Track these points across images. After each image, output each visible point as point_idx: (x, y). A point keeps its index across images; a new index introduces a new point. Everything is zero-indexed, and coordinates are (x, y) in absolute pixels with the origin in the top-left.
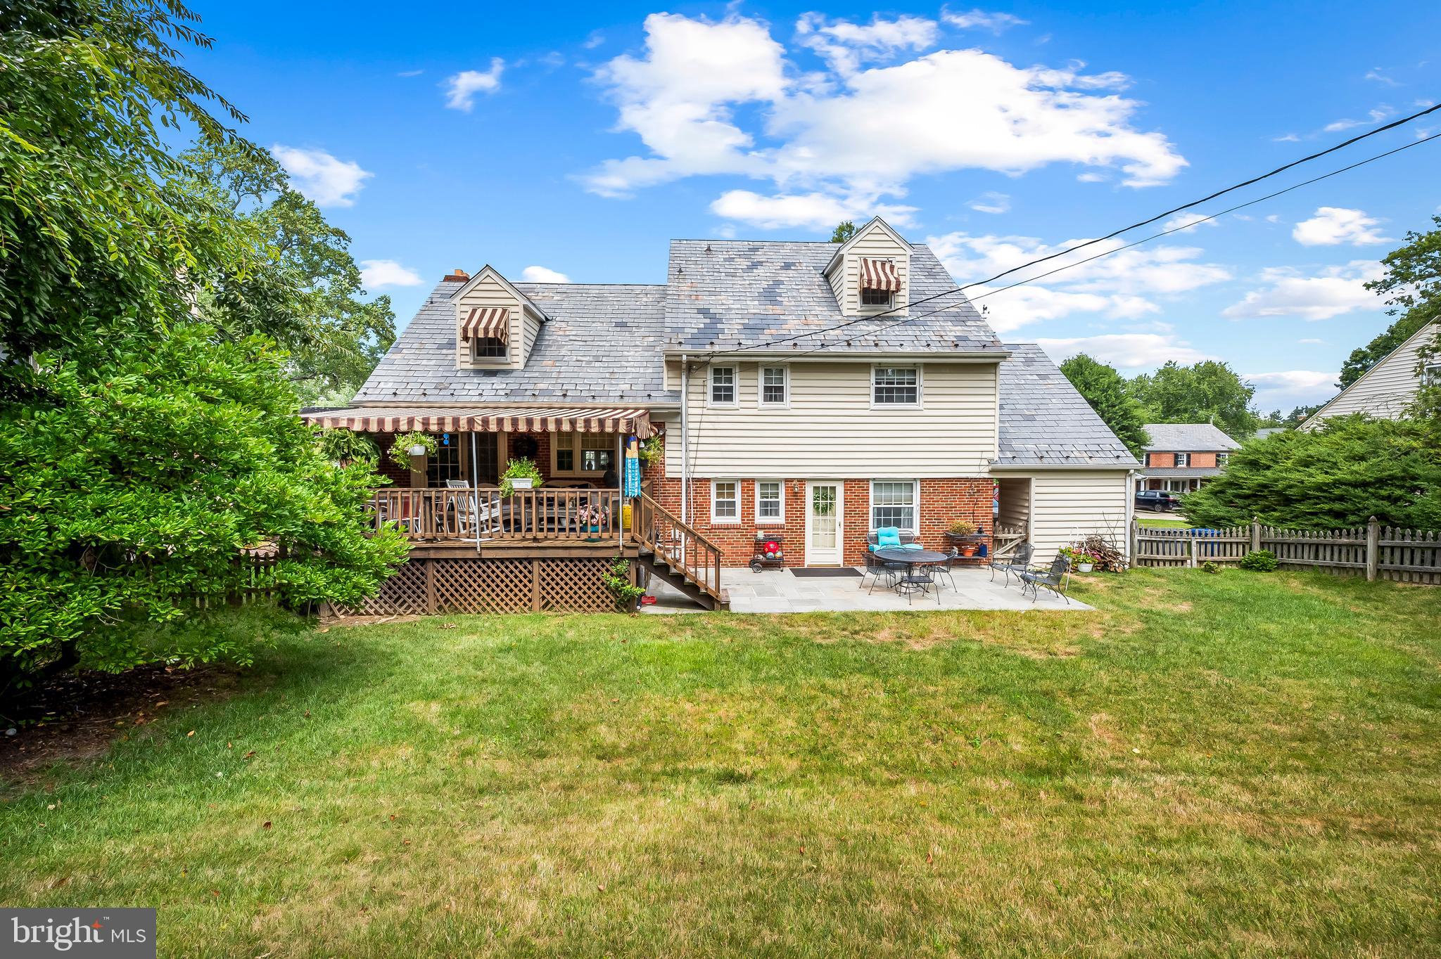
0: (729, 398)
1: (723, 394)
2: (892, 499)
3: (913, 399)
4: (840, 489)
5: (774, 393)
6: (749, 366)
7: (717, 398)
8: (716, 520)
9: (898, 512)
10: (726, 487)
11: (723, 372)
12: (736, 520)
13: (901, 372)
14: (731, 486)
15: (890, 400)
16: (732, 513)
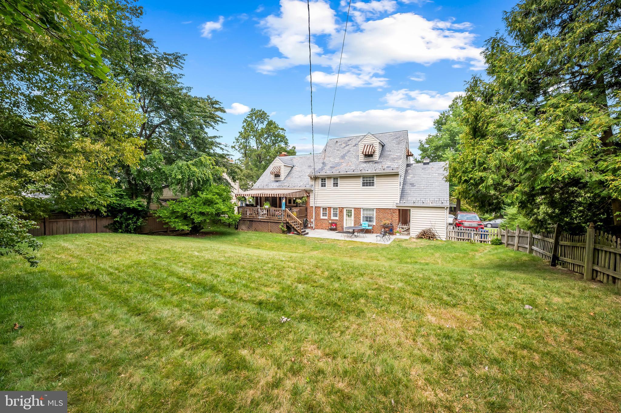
0: (325, 186)
1: (323, 185)
2: (368, 214)
3: (373, 185)
4: (353, 210)
5: (336, 185)
6: (329, 178)
7: (322, 186)
8: (322, 217)
9: (370, 218)
10: (324, 209)
11: (323, 179)
12: (326, 218)
13: (370, 177)
14: (326, 209)
15: (367, 186)
16: (326, 216)
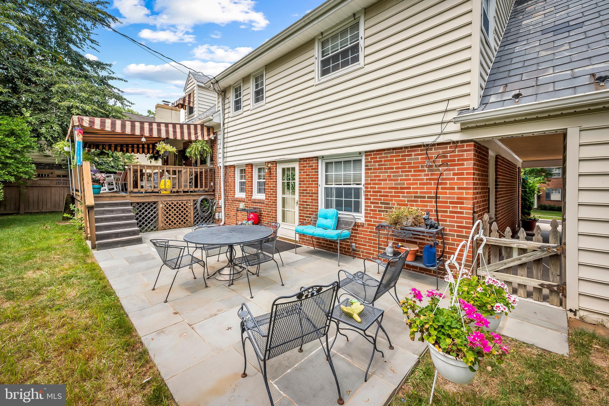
2: (342, 178)
3: (357, 59)
4: (298, 168)
5: (260, 95)
6: (247, 79)
8: (237, 195)
9: (349, 193)
11: (238, 89)
13: (344, 33)
15: (335, 68)
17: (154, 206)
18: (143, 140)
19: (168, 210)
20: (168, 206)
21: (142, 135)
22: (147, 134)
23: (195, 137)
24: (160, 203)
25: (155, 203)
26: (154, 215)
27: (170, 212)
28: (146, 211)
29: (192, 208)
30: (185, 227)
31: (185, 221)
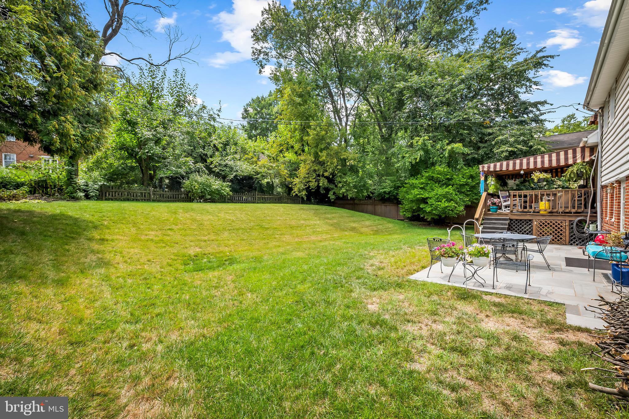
17: (530, 223)
18: (522, 172)
19: (541, 227)
20: (541, 224)
21: (521, 170)
22: (525, 167)
23: (573, 161)
24: (534, 220)
25: (530, 220)
26: (530, 230)
27: (544, 230)
28: (523, 226)
29: (567, 228)
30: (558, 244)
31: (558, 238)
